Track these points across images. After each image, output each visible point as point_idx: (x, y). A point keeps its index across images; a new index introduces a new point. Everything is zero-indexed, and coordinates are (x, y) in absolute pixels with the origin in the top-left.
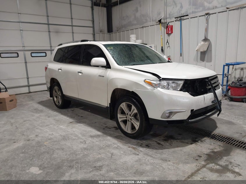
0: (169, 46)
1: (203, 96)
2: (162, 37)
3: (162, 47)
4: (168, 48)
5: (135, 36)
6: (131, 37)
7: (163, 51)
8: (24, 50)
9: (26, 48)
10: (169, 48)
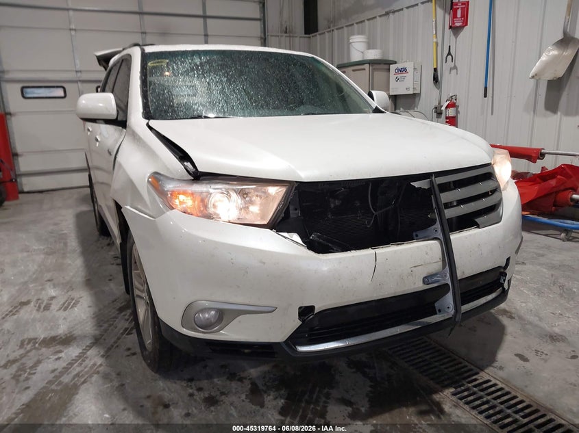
0: (455, 67)
1: (373, 251)
2: (435, 40)
3: (435, 70)
4: (452, 71)
5: (364, 40)
6: (351, 41)
7: (437, 82)
8: (80, 81)
9: (85, 76)
10: (454, 72)
